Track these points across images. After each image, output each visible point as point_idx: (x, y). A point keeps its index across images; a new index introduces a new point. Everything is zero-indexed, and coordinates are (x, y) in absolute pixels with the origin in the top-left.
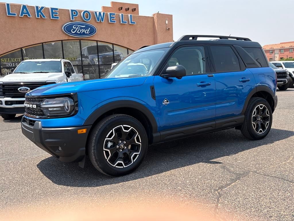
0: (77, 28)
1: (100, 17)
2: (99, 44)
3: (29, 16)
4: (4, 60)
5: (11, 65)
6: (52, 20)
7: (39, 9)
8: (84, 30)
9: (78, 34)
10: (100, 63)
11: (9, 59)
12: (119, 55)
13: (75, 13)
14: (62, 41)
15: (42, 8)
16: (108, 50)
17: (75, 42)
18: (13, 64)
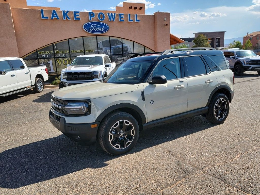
0: (94, 27)
1: (112, 17)
2: (112, 38)
3: (58, 18)
4: (41, 52)
5: (45, 56)
6: (75, 21)
7: (65, 12)
8: (100, 28)
9: (94, 31)
10: (112, 53)
11: (44, 52)
12: (126, 47)
13: (92, 15)
14: (83, 37)
15: (68, 12)
16: (118, 43)
17: (93, 38)
18: (47, 56)
